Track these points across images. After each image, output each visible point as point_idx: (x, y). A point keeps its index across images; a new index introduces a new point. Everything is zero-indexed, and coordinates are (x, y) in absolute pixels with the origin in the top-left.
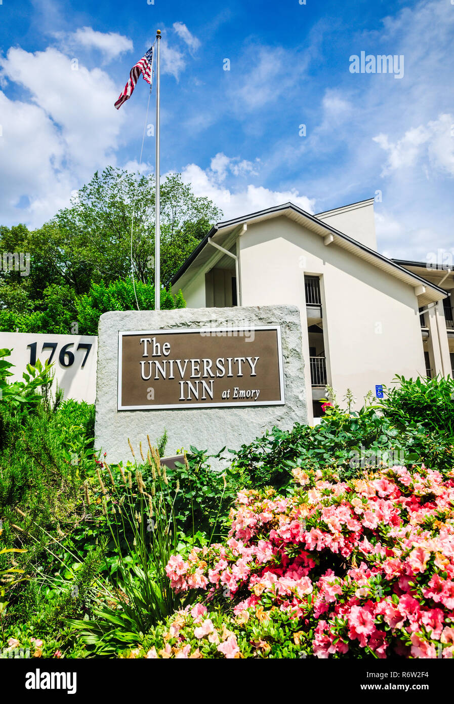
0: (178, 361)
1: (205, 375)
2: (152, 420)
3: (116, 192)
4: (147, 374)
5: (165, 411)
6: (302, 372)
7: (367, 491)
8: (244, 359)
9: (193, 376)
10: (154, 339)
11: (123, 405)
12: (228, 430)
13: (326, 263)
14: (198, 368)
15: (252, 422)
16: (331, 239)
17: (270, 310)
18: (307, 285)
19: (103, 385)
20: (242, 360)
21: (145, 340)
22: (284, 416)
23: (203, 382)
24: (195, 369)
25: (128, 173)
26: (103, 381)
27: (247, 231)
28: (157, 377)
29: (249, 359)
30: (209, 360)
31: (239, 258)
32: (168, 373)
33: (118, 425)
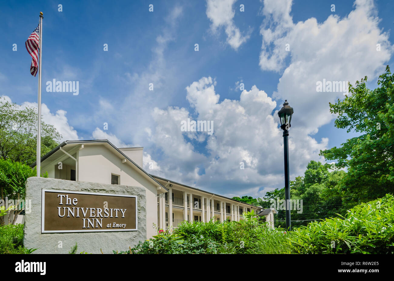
0: (82, 208)
1: (98, 216)
2: (65, 238)
4: (62, 214)
5: (73, 234)
6: (146, 217)
8: (119, 209)
9: (91, 216)
10: (67, 196)
11: (45, 230)
12: (110, 242)
13: (122, 171)
14: (94, 212)
15: (122, 238)
17: (133, 189)
19: (30, 219)
20: (118, 210)
21: (61, 196)
22: (137, 236)
23: (97, 219)
24: (92, 213)
26: (30, 216)
27: (83, 149)
28: (69, 216)
29: (122, 210)
30: (101, 209)
31: (78, 161)
32: (76, 214)
33: (42, 241)
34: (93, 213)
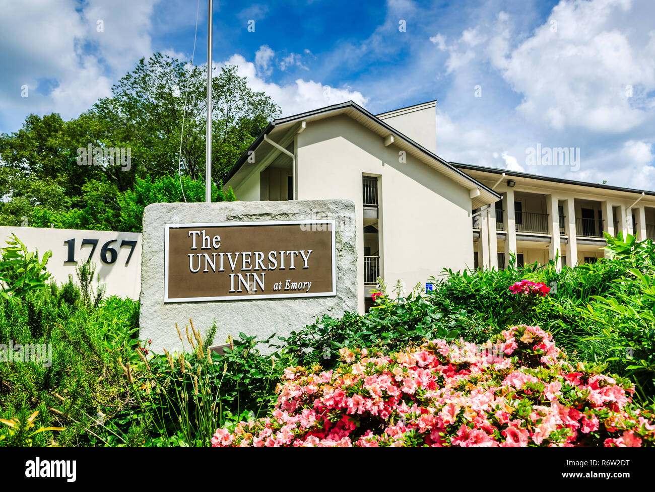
0: (229, 254)
1: (257, 268)
2: (200, 312)
3: (164, 82)
4: (195, 267)
5: (214, 303)
6: (355, 265)
7: (408, 362)
8: (297, 252)
9: (244, 268)
10: (204, 232)
11: (169, 297)
12: (279, 320)
13: (385, 164)
15: (303, 313)
16: (392, 140)
17: (325, 205)
18: (366, 186)
19: (148, 278)
20: (295, 253)
21: (194, 233)
22: (335, 307)
23: (255, 274)
24: (246, 262)
25: (179, 62)
26: (148, 274)
27: (305, 129)
28: (206, 270)
29: (302, 252)
30: (261, 253)
31: (296, 157)
32: (218, 265)
33: (165, 317)
34: (248, 262)
